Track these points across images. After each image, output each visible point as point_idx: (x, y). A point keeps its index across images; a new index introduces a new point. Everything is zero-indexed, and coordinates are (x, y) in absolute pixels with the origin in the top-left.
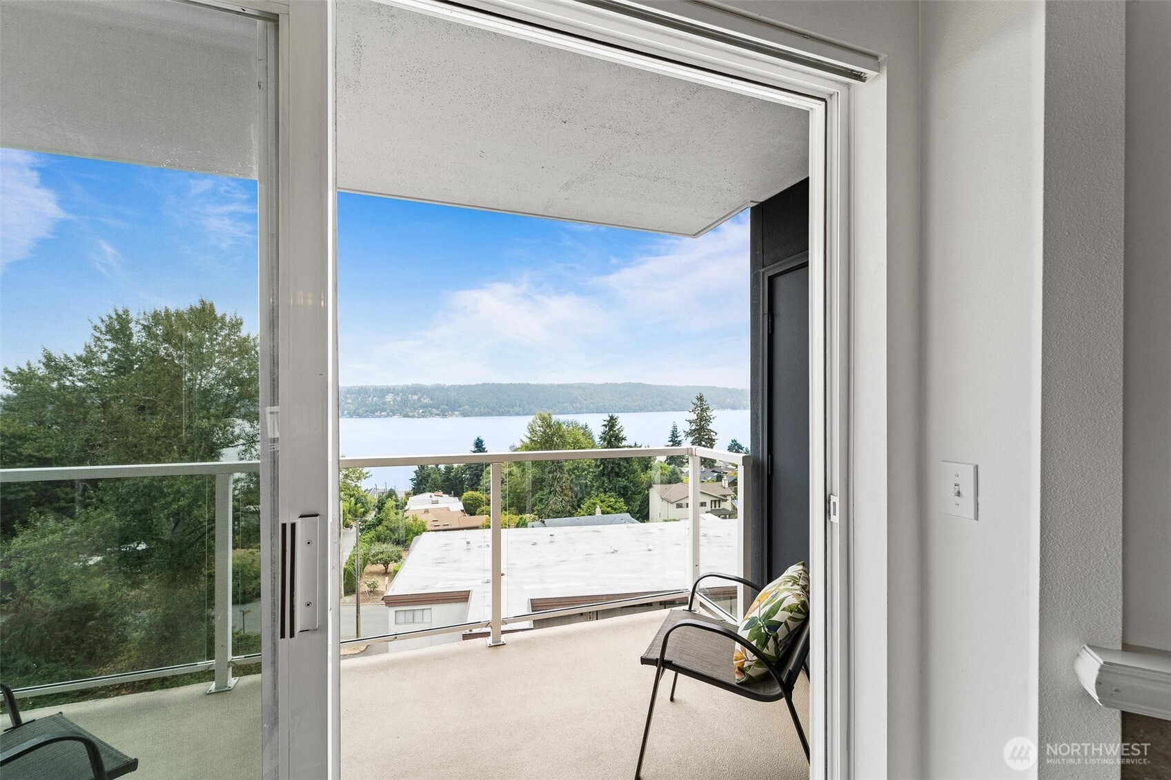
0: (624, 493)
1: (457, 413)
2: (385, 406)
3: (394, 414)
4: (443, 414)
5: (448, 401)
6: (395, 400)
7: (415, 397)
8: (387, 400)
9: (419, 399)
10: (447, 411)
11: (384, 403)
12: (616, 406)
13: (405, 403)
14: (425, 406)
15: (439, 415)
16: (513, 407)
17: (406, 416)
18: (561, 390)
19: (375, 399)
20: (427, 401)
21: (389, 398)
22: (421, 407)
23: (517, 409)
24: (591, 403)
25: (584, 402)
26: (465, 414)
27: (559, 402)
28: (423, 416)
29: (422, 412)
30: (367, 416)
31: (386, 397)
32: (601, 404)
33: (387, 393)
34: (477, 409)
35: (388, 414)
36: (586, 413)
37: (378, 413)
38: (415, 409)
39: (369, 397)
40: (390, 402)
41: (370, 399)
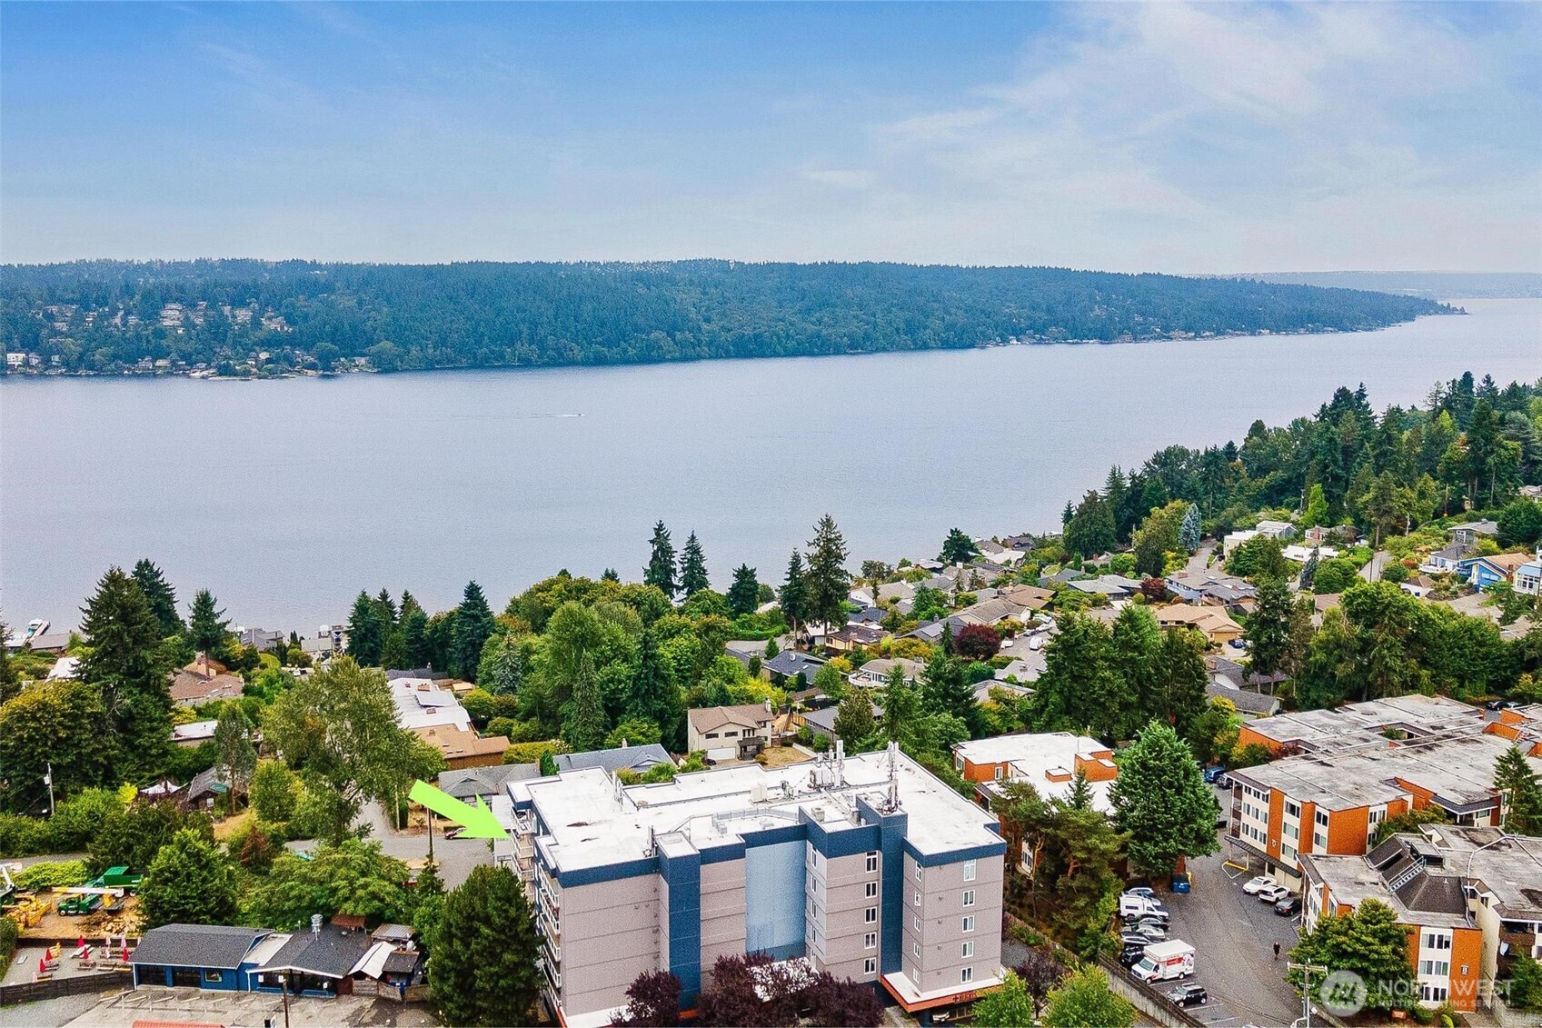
0: (661, 718)
1: (363, 361)
2: (164, 342)
3: (191, 364)
4: (326, 367)
5: (336, 329)
6: (188, 324)
7: (243, 315)
8: (167, 323)
9: (256, 323)
10: (336, 356)
11: (161, 334)
12: (788, 336)
13: (218, 331)
14: (270, 342)
15: (313, 367)
16: (512, 344)
17: (225, 371)
18: (642, 290)
19: (133, 320)
20: (274, 324)
21: (171, 316)
22: (267, 343)
23: (522, 348)
24: (723, 328)
25: (705, 326)
26: (386, 367)
27: (637, 329)
28: (272, 374)
29: (268, 361)
30: (116, 374)
31: (164, 313)
32: (748, 332)
33: (165, 301)
34: (414, 351)
35: (174, 363)
36: (711, 358)
37: (145, 363)
38: (248, 351)
39: (114, 313)
40: (175, 328)
41: (118, 320)
